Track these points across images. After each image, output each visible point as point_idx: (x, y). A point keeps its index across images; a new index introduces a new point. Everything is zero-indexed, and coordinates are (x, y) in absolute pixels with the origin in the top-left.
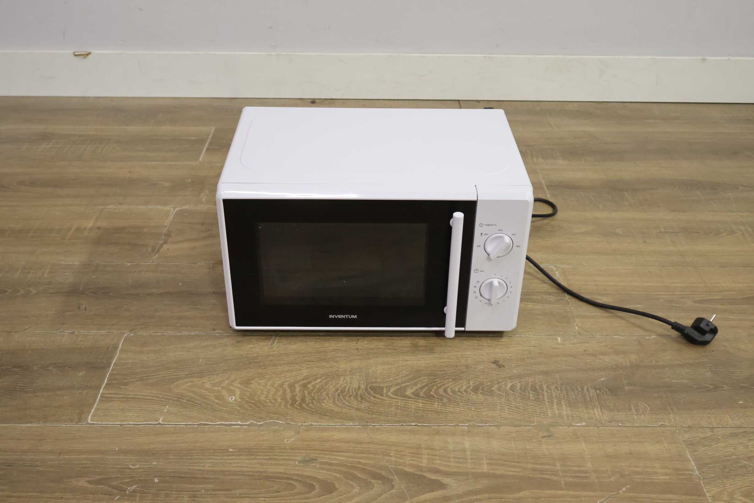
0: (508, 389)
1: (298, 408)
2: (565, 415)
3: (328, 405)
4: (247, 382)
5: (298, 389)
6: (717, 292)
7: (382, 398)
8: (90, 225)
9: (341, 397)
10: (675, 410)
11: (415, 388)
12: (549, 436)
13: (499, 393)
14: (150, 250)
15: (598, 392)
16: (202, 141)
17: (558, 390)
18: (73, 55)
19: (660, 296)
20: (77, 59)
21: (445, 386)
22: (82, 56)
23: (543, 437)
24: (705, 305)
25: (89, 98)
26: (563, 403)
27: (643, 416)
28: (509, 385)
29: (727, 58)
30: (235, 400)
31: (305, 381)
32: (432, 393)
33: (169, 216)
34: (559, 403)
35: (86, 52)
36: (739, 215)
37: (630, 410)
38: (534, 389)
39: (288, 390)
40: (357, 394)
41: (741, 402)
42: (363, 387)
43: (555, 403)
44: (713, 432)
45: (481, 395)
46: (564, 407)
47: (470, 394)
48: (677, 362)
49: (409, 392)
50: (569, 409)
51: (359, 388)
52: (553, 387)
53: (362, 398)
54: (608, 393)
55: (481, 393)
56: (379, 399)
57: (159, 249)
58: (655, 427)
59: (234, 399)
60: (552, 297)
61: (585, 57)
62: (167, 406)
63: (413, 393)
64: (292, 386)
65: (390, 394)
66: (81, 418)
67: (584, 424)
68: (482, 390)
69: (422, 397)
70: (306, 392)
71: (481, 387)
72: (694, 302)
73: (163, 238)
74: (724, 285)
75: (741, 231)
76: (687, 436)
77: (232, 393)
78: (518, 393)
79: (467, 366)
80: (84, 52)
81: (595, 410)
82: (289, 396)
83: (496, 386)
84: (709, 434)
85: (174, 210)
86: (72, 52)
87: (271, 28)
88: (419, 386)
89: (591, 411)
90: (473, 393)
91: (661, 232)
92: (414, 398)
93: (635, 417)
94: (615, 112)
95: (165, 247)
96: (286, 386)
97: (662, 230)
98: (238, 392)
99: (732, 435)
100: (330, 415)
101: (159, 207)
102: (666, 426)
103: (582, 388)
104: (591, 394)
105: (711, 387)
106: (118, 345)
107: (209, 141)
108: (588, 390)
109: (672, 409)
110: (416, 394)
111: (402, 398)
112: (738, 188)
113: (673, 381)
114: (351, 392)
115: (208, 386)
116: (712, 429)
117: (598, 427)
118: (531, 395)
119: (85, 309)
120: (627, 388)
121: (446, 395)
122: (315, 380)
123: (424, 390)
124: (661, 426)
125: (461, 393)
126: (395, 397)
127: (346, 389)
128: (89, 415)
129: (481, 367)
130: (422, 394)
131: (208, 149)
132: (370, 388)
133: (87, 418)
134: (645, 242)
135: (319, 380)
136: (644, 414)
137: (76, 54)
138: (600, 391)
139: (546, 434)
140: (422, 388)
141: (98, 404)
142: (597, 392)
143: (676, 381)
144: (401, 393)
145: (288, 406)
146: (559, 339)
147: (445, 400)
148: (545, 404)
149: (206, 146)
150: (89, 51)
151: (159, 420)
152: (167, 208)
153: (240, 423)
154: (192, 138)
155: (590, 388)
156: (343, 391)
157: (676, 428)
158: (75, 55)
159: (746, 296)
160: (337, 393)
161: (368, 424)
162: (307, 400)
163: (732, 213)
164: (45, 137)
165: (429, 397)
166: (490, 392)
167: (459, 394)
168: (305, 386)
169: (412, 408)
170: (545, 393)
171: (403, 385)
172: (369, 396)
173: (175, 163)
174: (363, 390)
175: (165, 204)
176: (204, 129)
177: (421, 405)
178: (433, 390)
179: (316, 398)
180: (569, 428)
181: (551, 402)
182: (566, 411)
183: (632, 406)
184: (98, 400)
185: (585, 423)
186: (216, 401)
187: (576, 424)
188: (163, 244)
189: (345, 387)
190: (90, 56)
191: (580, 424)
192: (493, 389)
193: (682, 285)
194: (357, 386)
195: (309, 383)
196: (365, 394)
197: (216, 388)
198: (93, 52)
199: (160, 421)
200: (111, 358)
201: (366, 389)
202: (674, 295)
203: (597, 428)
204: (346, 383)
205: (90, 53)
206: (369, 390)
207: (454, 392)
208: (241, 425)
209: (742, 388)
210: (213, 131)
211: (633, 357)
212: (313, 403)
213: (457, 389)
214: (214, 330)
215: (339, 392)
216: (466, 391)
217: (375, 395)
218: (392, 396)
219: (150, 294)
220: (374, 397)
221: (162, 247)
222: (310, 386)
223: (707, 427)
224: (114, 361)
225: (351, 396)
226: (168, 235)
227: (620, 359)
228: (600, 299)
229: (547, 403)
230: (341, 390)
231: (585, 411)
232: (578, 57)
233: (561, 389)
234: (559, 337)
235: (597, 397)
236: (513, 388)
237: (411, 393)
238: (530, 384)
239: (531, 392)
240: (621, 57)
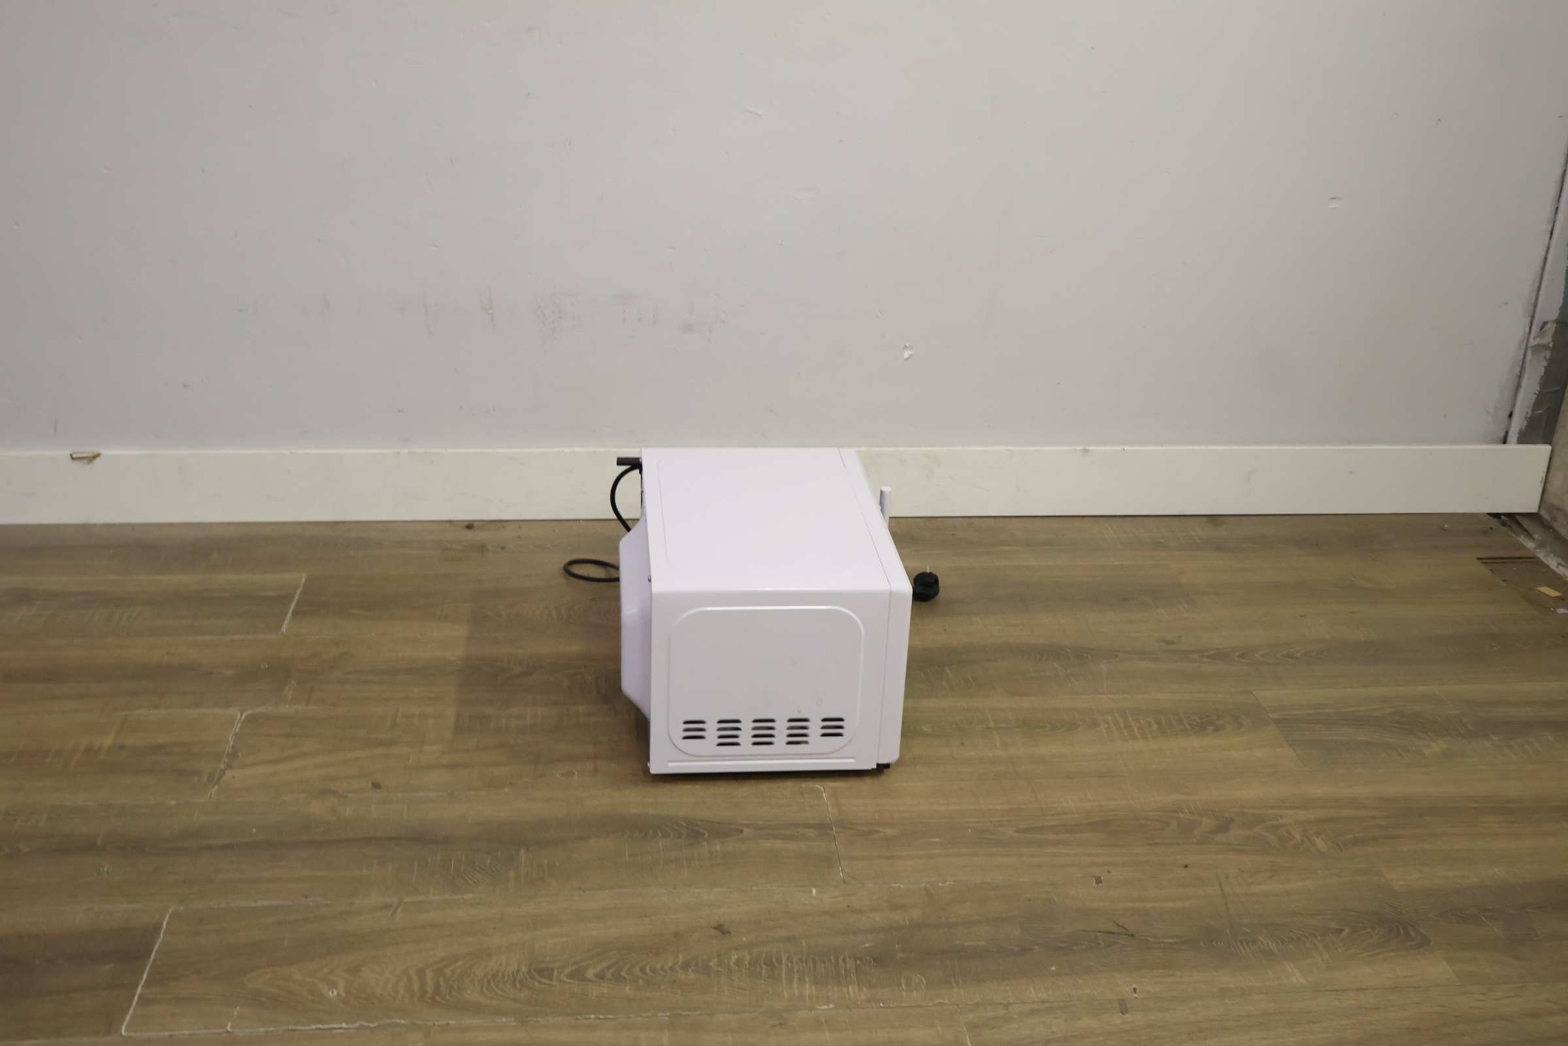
0: (732, 963)
1: (429, 1001)
2: (807, 995)
3: (472, 995)
4: (354, 970)
5: (429, 974)
6: (1053, 815)
7: (551, 983)
8: (108, 741)
9: (492, 984)
10: (961, 981)
11: (598, 968)
12: (780, 1025)
13: (719, 969)
14: (205, 779)
15: (858, 962)
16: (285, 599)
17: (802, 962)
18: (70, 457)
19: (969, 825)
20: (76, 464)
21: (643, 963)
22: (85, 461)
23: (773, 1026)
24: (1031, 836)
25: (95, 525)
26: (807, 980)
27: (915, 992)
28: (734, 958)
29: (1120, 448)
30: (338, 995)
31: (440, 965)
32: (623, 973)
33: (234, 724)
34: (801, 980)
35: (93, 452)
36: (1108, 698)
37: (900, 985)
38: (769, 963)
39: (415, 979)
40: (515, 979)
41: (1053, 968)
42: (524, 969)
43: (796, 980)
44: (1007, 1009)
45: (692, 974)
46: (807, 986)
47: (677, 972)
48: (977, 918)
49: (590, 974)
50: (814, 987)
51: (518, 971)
52: (795, 959)
53: (521, 982)
54: (872, 964)
55: (693, 971)
56: (545, 984)
57: (220, 778)
58: (929, 1006)
59: (335, 992)
60: (812, 830)
61: (901, 449)
62: (236, 1006)
63: (596, 975)
64: (421, 973)
65: (563, 978)
66: (111, 1027)
67: (831, 1006)
68: (694, 966)
69: (611, 980)
70: (441, 980)
71: (693, 964)
72: (1016, 831)
73: (226, 760)
74: (1065, 805)
75: (1107, 723)
76: (971, 1016)
77: (334, 985)
78: (746, 969)
79: (677, 935)
80: (88, 453)
81: (850, 988)
82: (416, 985)
83: (716, 960)
84: (1001, 1011)
85: (241, 715)
86: (68, 453)
87: (399, 411)
88: (605, 964)
89: (844, 989)
90: (681, 971)
91: (989, 728)
92: (597, 982)
93: (904, 994)
94: (953, 535)
95: (229, 774)
96: (412, 973)
97: (992, 725)
98: (342, 984)
99: (1033, 1013)
100: (475, 1009)
101: (217, 711)
102: (944, 1004)
103: (837, 960)
104: (848, 965)
105: (1017, 949)
106: (161, 924)
107: (297, 598)
108: (844, 960)
109: (957, 982)
110: (600, 976)
111: (579, 982)
112: (1117, 656)
113: (966, 944)
114: (506, 977)
115: (297, 976)
116: (1007, 1006)
117: (850, 1009)
118: (763, 971)
119: (108, 873)
120: (899, 955)
121: (642, 976)
122: (456, 961)
123: (612, 970)
124: (940, 1004)
125: (665, 972)
126: (568, 980)
127: (500, 974)
128: (122, 1024)
129: (697, 935)
130: (608, 975)
131: (294, 613)
132: (535, 970)
133: (120, 1029)
134: (962, 744)
135: (461, 963)
136: (917, 991)
137: (74, 456)
138: (861, 961)
139: (777, 1022)
140: (609, 967)
141: (134, 1009)
142: (856, 963)
143: (970, 944)
144: (578, 975)
145: (416, 1000)
146: (814, 891)
147: (641, 982)
148: (782, 981)
149: (293, 606)
150: (96, 452)
151: (226, 1026)
152: (231, 711)
153: (344, 1025)
154: (270, 594)
155: (848, 958)
156: (494, 976)
157: (958, 1006)
158: (73, 458)
159: (1092, 820)
160: (485, 980)
161: (529, 1019)
162: (443, 988)
163: (1101, 696)
164: (24, 597)
165: (618, 978)
166: (706, 970)
167: (662, 973)
168: (440, 971)
169: (592, 995)
170: (784, 968)
171: (583, 964)
172: (532, 981)
173: (242, 637)
174: (524, 974)
175: (227, 705)
176: (289, 577)
177: (605, 990)
178: (625, 969)
179: (455, 986)
180: (811, 1012)
181: (790, 980)
182: (809, 990)
183: (903, 981)
184: (134, 1003)
185: (834, 1006)
186: (310, 997)
187: (821, 1006)
188: (226, 769)
189: (498, 971)
190: (98, 459)
191: (826, 1007)
192: (711, 964)
193: (1006, 807)
194: (516, 968)
195: (446, 967)
196: (526, 979)
197: (310, 980)
198: (104, 452)
199: (229, 1029)
200: (153, 943)
201: (529, 972)
202: (991, 822)
203: (848, 1011)
204: (501, 964)
205: (98, 455)
206: (533, 972)
207: (654, 971)
208: (346, 1029)
209: (1060, 948)
210: (303, 580)
211: (915, 914)
212: (450, 993)
213: (659, 966)
214: (306, 897)
215: (489, 977)
216: (671, 969)
217: (541, 979)
218: (565, 979)
219: (208, 848)
220: (540, 982)
221: (224, 773)
222: (448, 971)
223: (1001, 1004)
224: (156, 947)
225: (505, 983)
226: (234, 754)
227: (897, 916)
228: (883, 833)
229: (784, 981)
230: (493, 975)
231: (836, 989)
232: (892, 449)
233: (806, 961)
234: (815, 887)
235: (856, 970)
236: (739, 962)
237: (594, 975)
238: (764, 956)
239: (764, 966)
240: (959, 448)
